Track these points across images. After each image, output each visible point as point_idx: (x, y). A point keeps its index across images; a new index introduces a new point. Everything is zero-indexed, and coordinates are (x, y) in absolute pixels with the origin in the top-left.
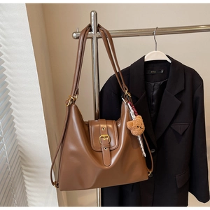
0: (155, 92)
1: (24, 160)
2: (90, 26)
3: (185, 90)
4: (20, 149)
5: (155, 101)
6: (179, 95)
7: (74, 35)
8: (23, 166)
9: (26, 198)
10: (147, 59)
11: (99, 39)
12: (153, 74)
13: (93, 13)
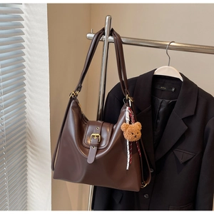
0: (161, 110)
2: (104, 29)
3: (195, 115)
4: (27, 125)
5: (161, 118)
8: (27, 141)
11: (110, 44)
12: (162, 90)
13: (108, 18)
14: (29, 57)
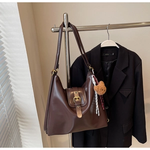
0: (108, 68)
1: (19, 114)
3: (129, 66)
4: (16, 107)
6: (125, 70)
7: (53, 29)
8: (18, 119)
9: (21, 140)
10: (102, 46)
11: (69, 33)
12: (107, 56)
13: (65, 15)
14: (9, 54)
